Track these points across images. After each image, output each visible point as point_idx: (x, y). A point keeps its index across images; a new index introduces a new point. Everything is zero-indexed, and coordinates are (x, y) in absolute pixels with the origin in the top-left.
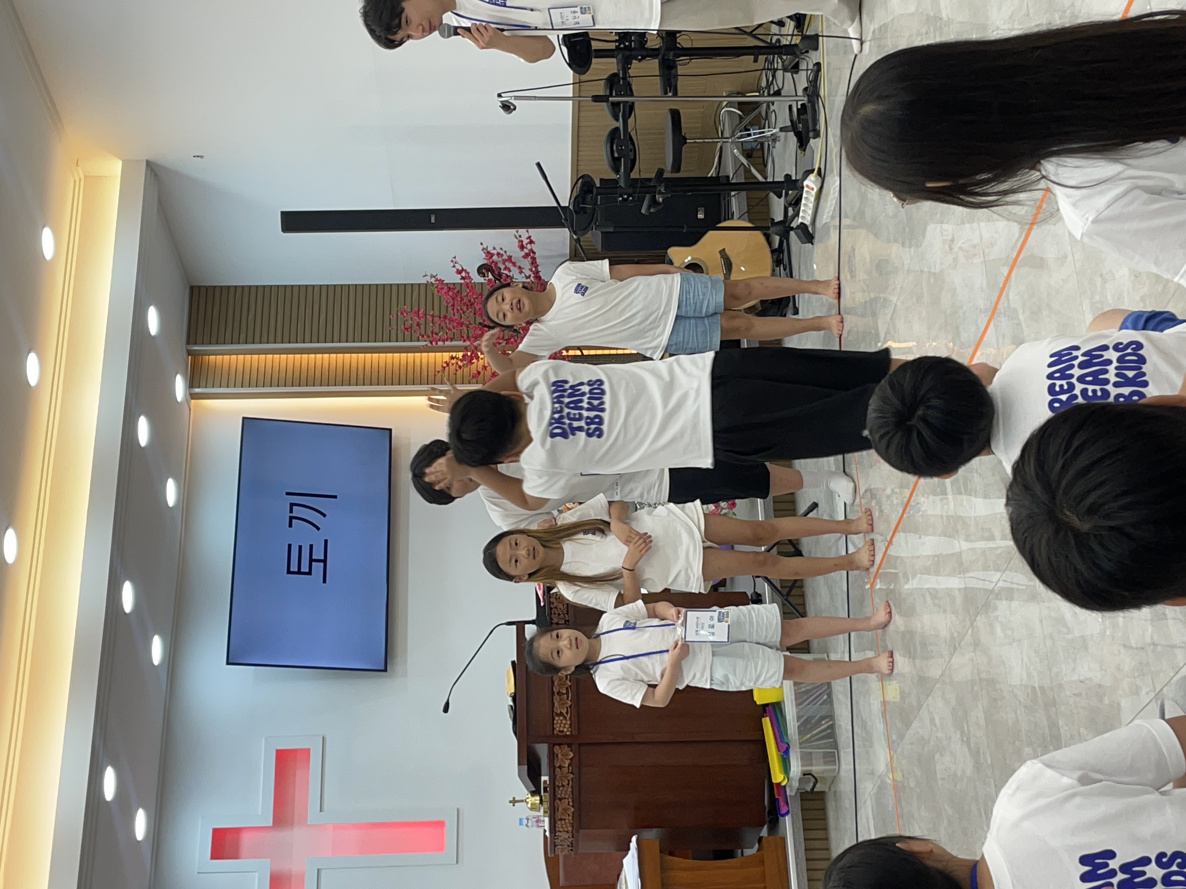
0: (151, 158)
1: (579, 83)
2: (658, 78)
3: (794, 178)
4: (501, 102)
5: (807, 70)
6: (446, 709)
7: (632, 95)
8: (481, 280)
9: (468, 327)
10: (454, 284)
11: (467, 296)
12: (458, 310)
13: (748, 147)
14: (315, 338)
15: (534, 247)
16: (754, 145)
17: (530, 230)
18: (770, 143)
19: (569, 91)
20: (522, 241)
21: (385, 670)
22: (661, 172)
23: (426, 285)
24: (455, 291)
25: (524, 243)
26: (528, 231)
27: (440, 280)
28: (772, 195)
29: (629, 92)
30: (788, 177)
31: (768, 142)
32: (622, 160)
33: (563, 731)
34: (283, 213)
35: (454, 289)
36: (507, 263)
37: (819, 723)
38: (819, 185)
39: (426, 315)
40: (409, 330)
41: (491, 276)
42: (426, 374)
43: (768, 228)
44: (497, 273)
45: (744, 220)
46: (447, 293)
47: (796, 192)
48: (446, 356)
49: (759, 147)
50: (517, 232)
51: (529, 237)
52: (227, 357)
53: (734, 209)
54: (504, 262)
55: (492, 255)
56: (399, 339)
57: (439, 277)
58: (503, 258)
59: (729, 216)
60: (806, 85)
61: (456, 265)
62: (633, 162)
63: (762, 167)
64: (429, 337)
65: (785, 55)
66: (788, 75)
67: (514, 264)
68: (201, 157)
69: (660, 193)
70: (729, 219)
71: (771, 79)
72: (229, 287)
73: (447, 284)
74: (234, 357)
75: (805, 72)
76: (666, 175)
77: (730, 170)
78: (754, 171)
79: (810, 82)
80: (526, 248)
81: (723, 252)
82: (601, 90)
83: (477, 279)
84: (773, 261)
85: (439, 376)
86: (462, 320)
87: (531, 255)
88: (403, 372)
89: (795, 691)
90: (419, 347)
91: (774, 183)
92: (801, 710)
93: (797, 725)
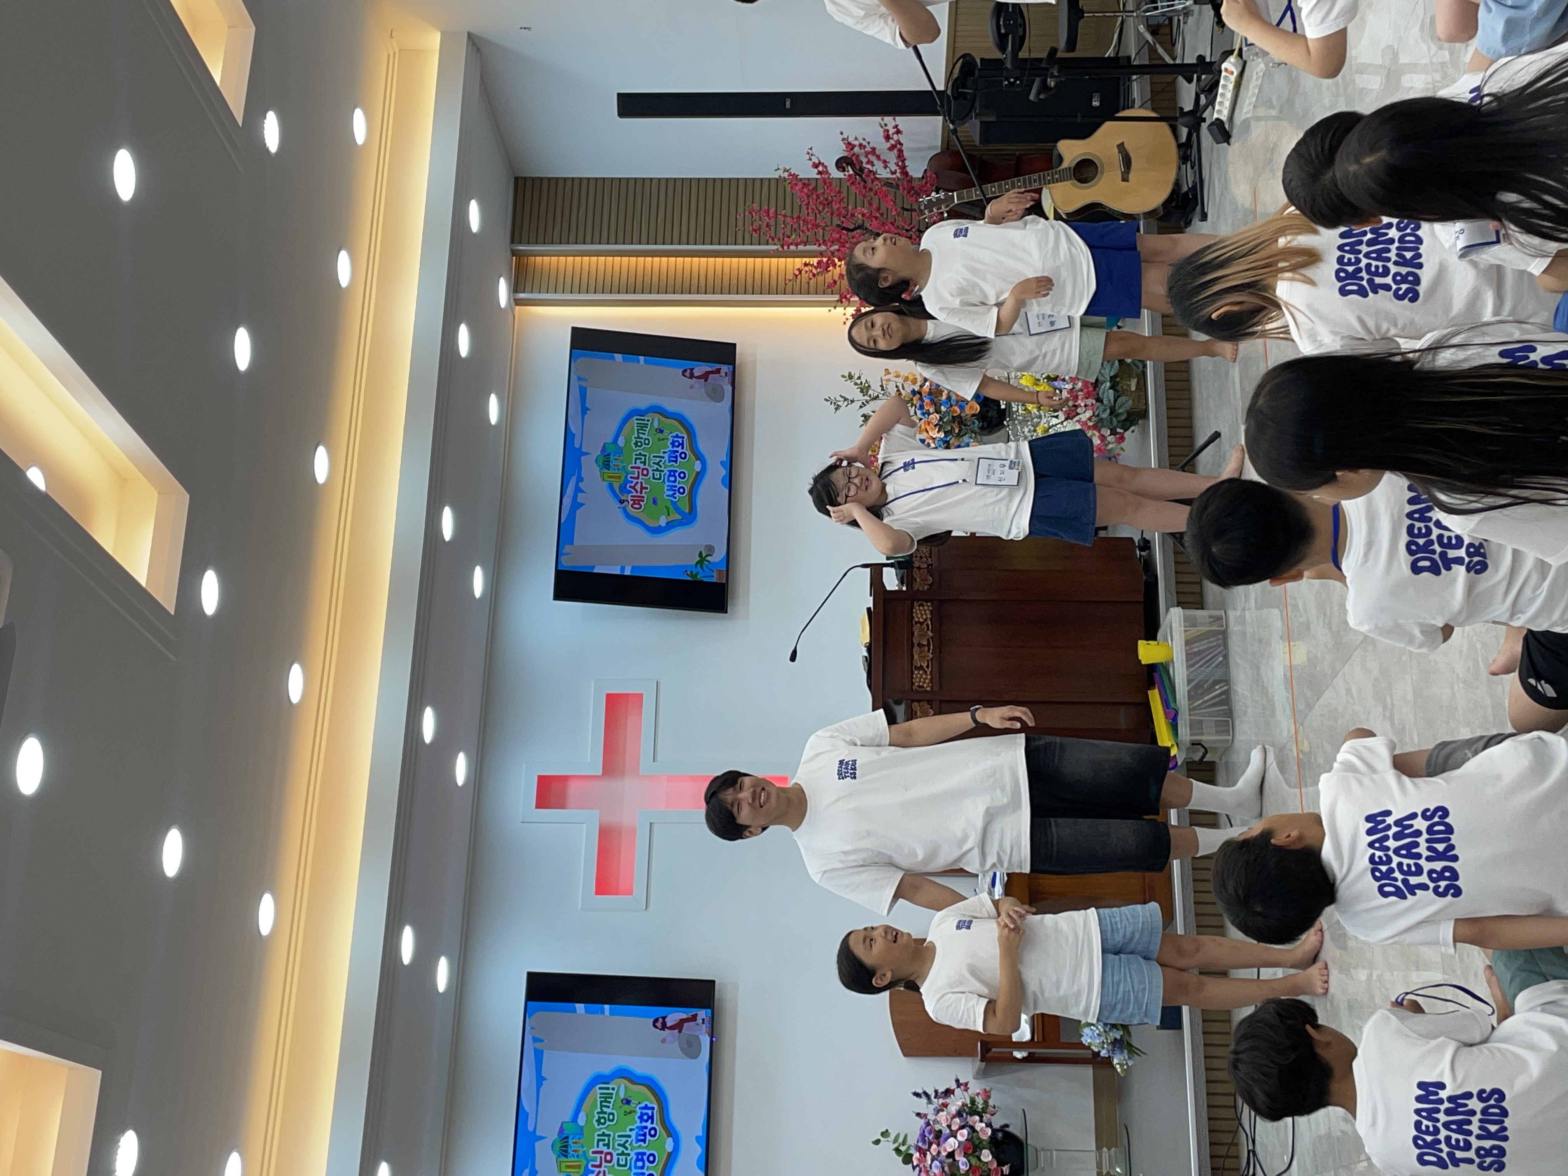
0: (474, 31)
3: (1208, 60)
6: (793, 658)
8: (841, 175)
9: (824, 229)
10: (809, 179)
11: (824, 193)
12: (813, 209)
13: (1152, 22)
14: (652, 239)
15: (901, 138)
16: (1161, 20)
17: (897, 118)
18: (1181, 18)
20: (888, 131)
21: (724, 611)
22: (1054, 51)
23: (777, 179)
24: (811, 187)
25: (890, 133)
26: (894, 119)
27: (794, 174)
28: (1180, 78)
30: (1201, 58)
31: (1178, 16)
32: (1010, 36)
33: (923, 687)
34: (619, 95)
35: (809, 185)
36: (870, 156)
37: (1211, 688)
38: (1240, 69)
39: (776, 215)
40: (758, 232)
41: (851, 172)
42: (775, 281)
43: (1176, 119)
44: (858, 167)
45: (1146, 108)
46: (801, 191)
47: (1211, 76)
48: (799, 262)
49: (1167, 22)
50: (883, 120)
51: (896, 126)
52: (554, 259)
53: (1135, 96)
54: (867, 154)
55: (854, 146)
56: (746, 242)
57: (792, 172)
58: (866, 150)
59: (1129, 105)
61: (813, 158)
62: (1022, 39)
63: (1169, 47)
67: (878, 157)
68: (529, 29)
69: (1053, 76)
70: (1128, 108)
72: (557, 179)
73: (801, 179)
74: (562, 259)
76: (1060, 55)
77: (1132, 49)
78: (1160, 50)
80: (892, 139)
81: (1121, 147)
83: (836, 174)
84: (1180, 158)
85: (789, 285)
86: (818, 221)
87: (897, 148)
88: (750, 281)
89: (1186, 651)
90: (769, 251)
91: (1183, 65)
92: (1192, 673)
93: (1186, 689)
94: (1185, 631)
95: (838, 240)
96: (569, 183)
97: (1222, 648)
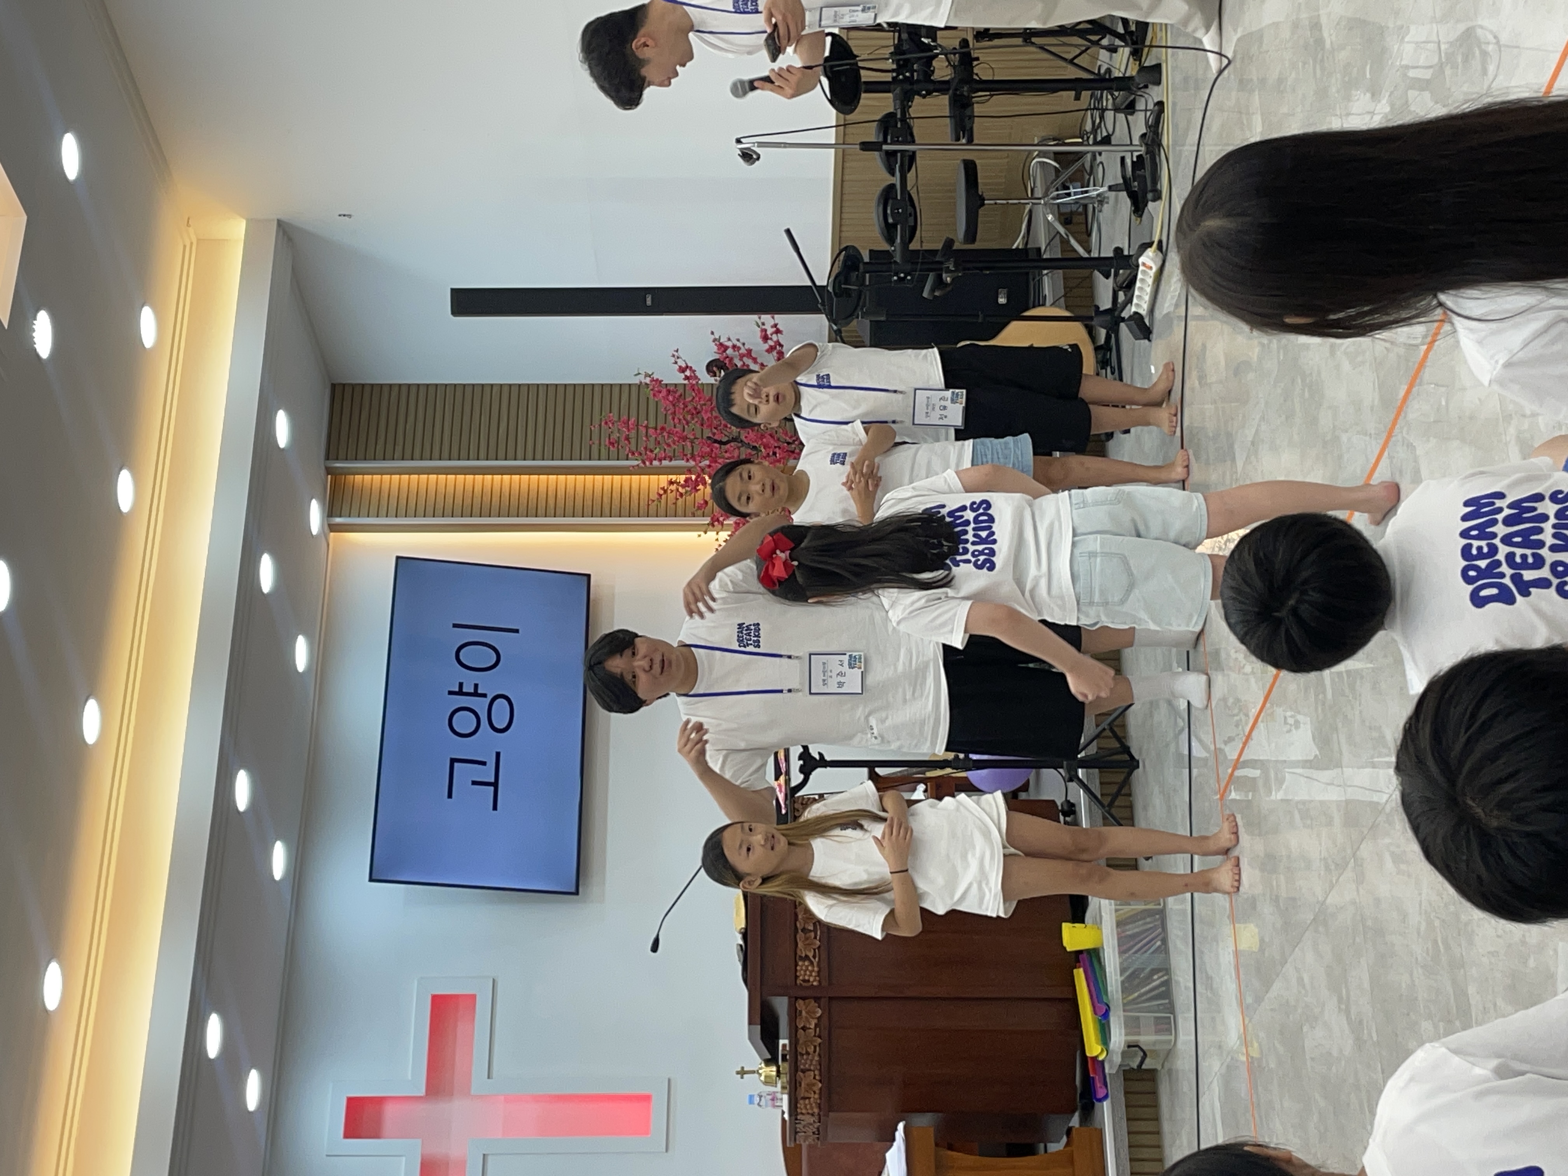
0: (285, 218)
1: (845, 125)
2: (948, 119)
3: (1126, 253)
4: (741, 149)
5: (1146, 110)
6: (655, 948)
7: (913, 142)
8: (711, 380)
9: (692, 442)
10: (676, 385)
11: (692, 401)
12: (680, 420)
13: (1066, 210)
14: (492, 453)
15: (781, 338)
16: (1074, 208)
17: (776, 316)
18: (1096, 205)
19: (830, 136)
20: (766, 330)
21: (577, 893)
22: (949, 243)
23: (639, 386)
24: (677, 395)
25: (769, 333)
26: (773, 318)
27: (657, 380)
28: (1097, 273)
29: (909, 138)
30: (1118, 251)
31: (1093, 203)
32: (899, 227)
33: (808, 981)
34: (453, 290)
35: (675, 392)
36: (745, 359)
37: (1149, 978)
38: (1160, 263)
39: (637, 425)
40: (616, 445)
42: (636, 502)
43: (1091, 318)
45: (1060, 307)
46: (665, 398)
47: (1128, 271)
48: (664, 479)
49: (1081, 210)
50: (760, 318)
51: (775, 325)
52: (377, 477)
53: (1046, 292)
54: (742, 357)
55: (726, 348)
56: (602, 457)
57: (655, 377)
58: (741, 352)
59: (1040, 302)
60: (1145, 131)
61: (679, 361)
62: (913, 229)
63: (1085, 237)
64: (640, 454)
65: (1116, 91)
66: (1121, 116)
67: (755, 360)
68: (350, 216)
69: (948, 271)
70: (1039, 305)
71: (1098, 121)
72: (381, 386)
73: (666, 385)
74: (386, 477)
75: (1143, 113)
76: (957, 246)
77: (1041, 240)
78: (1073, 242)
79: (1150, 127)
80: (771, 339)
82: (871, 134)
83: (706, 378)
84: (1097, 362)
85: (653, 507)
86: (685, 433)
87: (776, 349)
88: (606, 500)
89: (1118, 934)
90: (628, 467)
91: (1099, 259)
92: (1126, 960)
93: (1120, 979)
94: (1116, 911)
95: (709, 455)
96: (395, 390)
97: (1160, 930)
